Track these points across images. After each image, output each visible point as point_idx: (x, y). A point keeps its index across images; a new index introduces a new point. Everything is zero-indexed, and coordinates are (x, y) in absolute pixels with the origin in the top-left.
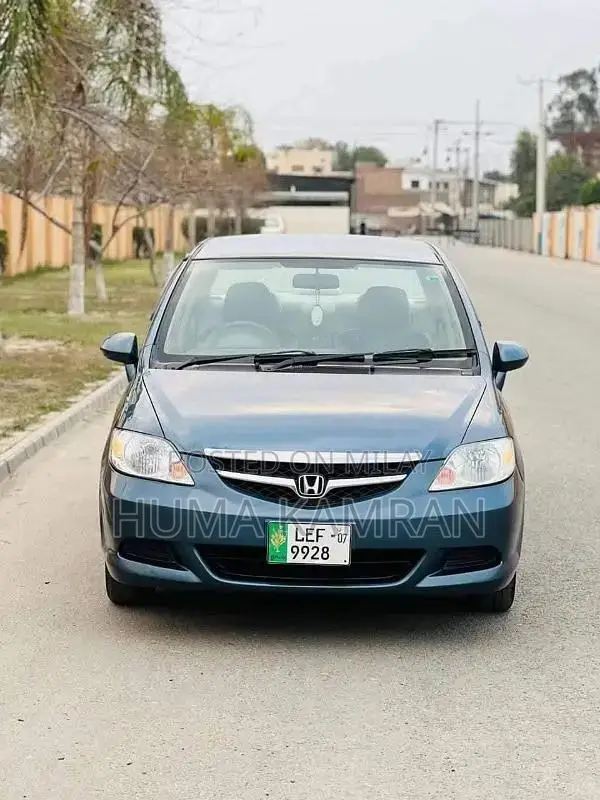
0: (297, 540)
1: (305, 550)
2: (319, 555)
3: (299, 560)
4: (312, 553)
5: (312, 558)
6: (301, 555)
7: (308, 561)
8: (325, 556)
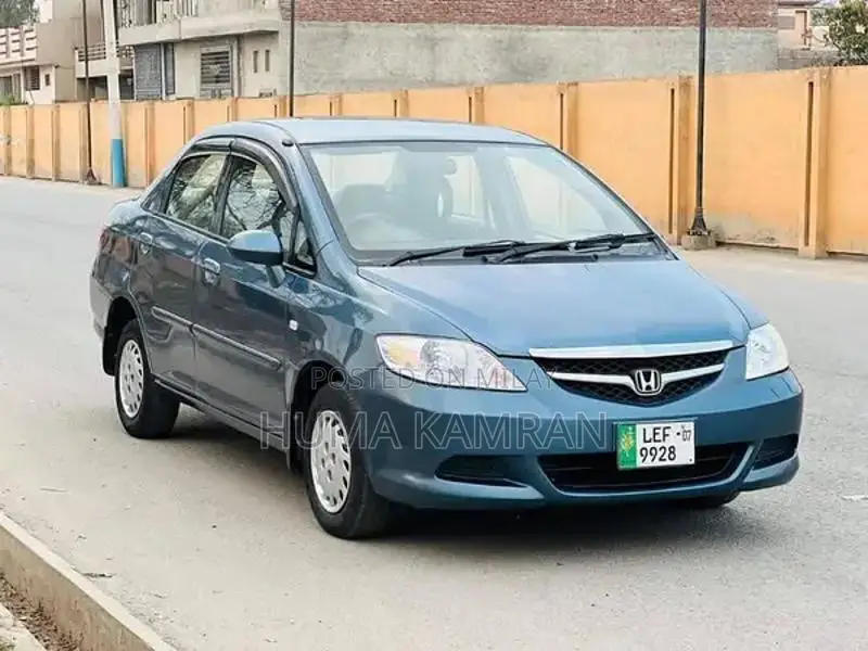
0: (645, 441)
1: (653, 452)
2: (666, 457)
3: (649, 463)
4: (660, 453)
5: (660, 460)
6: (649, 458)
7: (657, 463)
8: (672, 456)
